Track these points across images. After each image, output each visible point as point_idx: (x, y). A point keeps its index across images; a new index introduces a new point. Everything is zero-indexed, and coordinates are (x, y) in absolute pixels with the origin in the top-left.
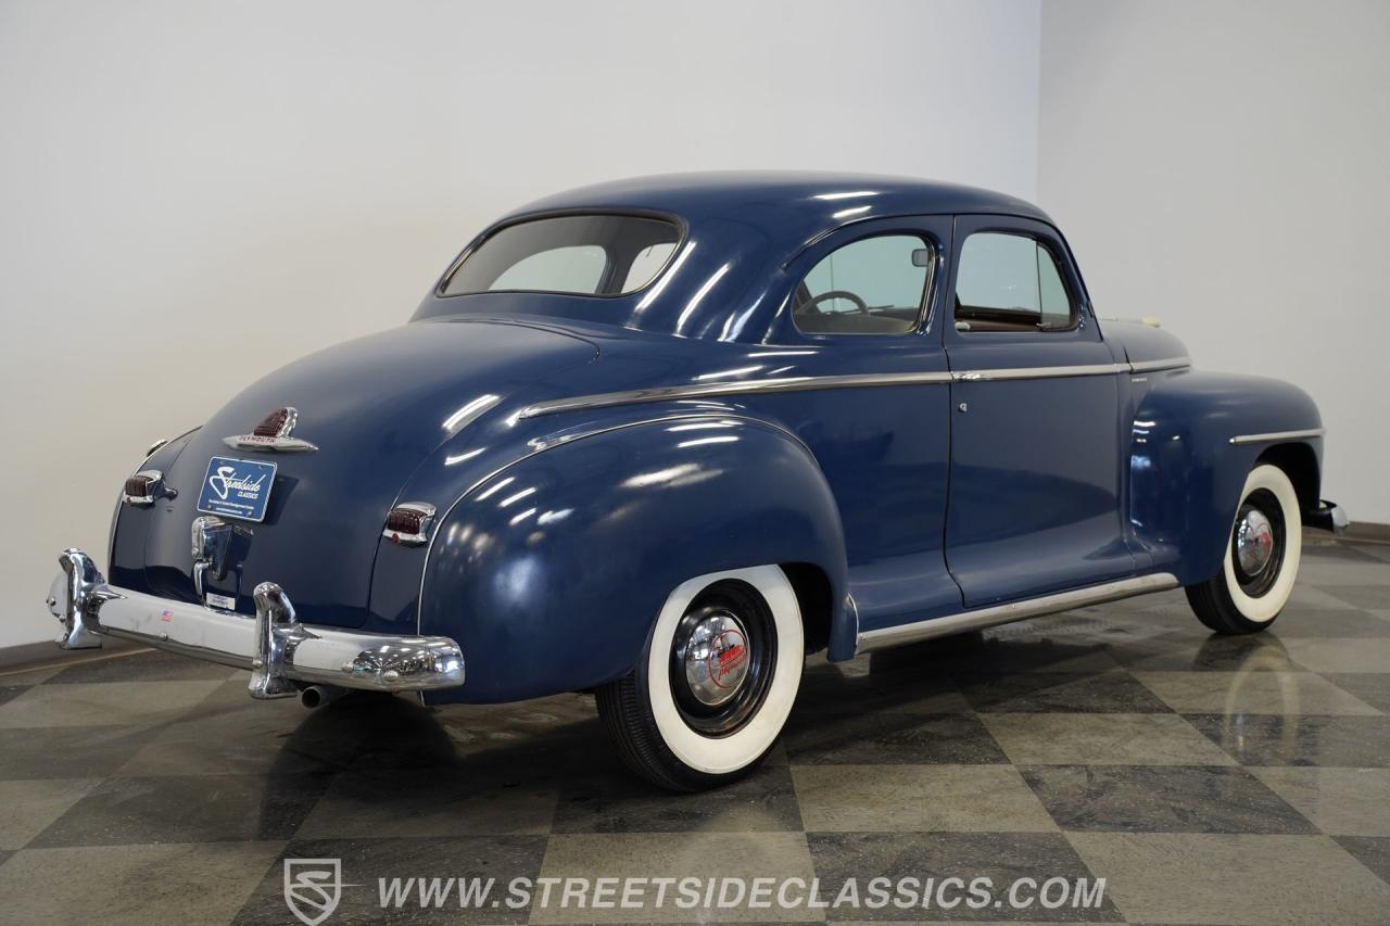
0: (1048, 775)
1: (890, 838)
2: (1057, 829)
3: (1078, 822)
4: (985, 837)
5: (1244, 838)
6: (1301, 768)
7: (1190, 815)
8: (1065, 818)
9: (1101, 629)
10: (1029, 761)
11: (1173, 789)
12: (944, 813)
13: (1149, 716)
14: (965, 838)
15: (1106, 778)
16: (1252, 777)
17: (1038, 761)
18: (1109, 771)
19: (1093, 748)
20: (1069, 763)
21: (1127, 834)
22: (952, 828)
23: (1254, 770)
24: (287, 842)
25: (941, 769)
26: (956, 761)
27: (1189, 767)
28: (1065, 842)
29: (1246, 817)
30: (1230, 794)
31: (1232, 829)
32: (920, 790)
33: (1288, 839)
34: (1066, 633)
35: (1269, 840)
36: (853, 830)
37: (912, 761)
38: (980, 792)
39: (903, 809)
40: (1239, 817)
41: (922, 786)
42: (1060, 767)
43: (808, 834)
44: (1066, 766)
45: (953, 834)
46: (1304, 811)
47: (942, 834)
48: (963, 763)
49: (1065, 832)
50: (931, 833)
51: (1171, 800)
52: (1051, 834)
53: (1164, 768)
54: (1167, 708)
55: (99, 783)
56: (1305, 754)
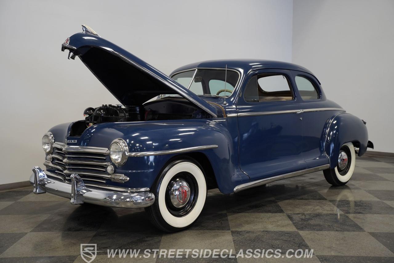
0: (294, 216)
1: (253, 232)
2: (297, 230)
3: (302, 229)
4: (278, 232)
5: (345, 232)
6: (360, 214)
7: (331, 227)
8: (299, 227)
9: (308, 178)
10: (290, 212)
11: (327, 220)
12: (267, 226)
13: (320, 201)
14: (272, 232)
15: (309, 217)
16: (347, 217)
17: (292, 212)
18: (310, 215)
19: (306, 209)
20: (300, 213)
21: (315, 232)
22: (269, 230)
23: (348, 215)
24: (96, 232)
25: (266, 214)
26: (270, 212)
27: (331, 214)
28: (298, 234)
29: (346, 227)
30: (341, 221)
31: (343, 230)
32: (261, 220)
33: (357, 233)
34: (299, 179)
35: (352, 233)
36: (243, 230)
37: (259, 212)
38: (276, 220)
39: (256, 225)
40: (344, 227)
41: (261, 219)
42: (297, 214)
43: (232, 231)
44: (299, 214)
45: (270, 231)
46: (361, 225)
47: (267, 231)
48: (272, 213)
49: (299, 231)
50: (263, 231)
51: (326, 223)
52: (295, 231)
53: (324, 214)
54: (325, 199)
55: (50, 215)
56: (361, 210)
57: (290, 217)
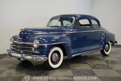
57: (90, 65)
